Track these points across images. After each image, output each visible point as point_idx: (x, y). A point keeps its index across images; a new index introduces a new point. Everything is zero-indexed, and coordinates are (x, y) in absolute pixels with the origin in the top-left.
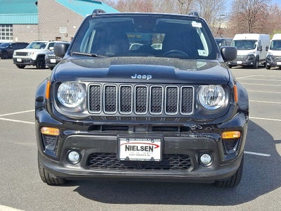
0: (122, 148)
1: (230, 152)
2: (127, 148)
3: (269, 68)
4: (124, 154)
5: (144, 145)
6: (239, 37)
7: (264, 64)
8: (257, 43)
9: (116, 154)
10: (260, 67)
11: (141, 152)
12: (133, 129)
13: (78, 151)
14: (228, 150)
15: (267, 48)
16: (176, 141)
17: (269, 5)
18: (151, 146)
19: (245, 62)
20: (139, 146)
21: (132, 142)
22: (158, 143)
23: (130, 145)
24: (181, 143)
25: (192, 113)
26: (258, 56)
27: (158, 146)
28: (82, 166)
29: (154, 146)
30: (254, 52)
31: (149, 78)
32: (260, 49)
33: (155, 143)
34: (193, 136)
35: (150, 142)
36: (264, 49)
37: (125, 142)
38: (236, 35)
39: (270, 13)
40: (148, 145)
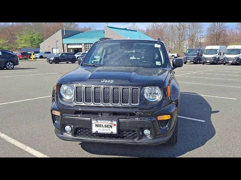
0: (94, 126)
1: (164, 128)
2: (97, 126)
3: (225, 64)
4: (95, 129)
5: (107, 124)
6: (208, 47)
7: (223, 62)
8: (218, 51)
9: (90, 129)
10: (220, 64)
11: (105, 128)
12: (100, 114)
13: (70, 126)
14: (162, 127)
15: (224, 53)
16: (126, 122)
17: (228, 29)
18: (111, 125)
19: (211, 61)
20: (104, 124)
21: (99, 122)
22: (115, 123)
23: (98, 124)
24: (130, 123)
25: (138, 104)
26: (219, 58)
27: (115, 125)
28: (72, 135)
29: (113, 125)
30: (217, 56)
31: (112, 82)
32: (220, 54)
33: (114, 123)
34: (137, 119)
35: (110, 122)
36: (222, 54)
37: (95, 122)
38: (207, 47)
39: (228, 34)
40: (109, 124)
